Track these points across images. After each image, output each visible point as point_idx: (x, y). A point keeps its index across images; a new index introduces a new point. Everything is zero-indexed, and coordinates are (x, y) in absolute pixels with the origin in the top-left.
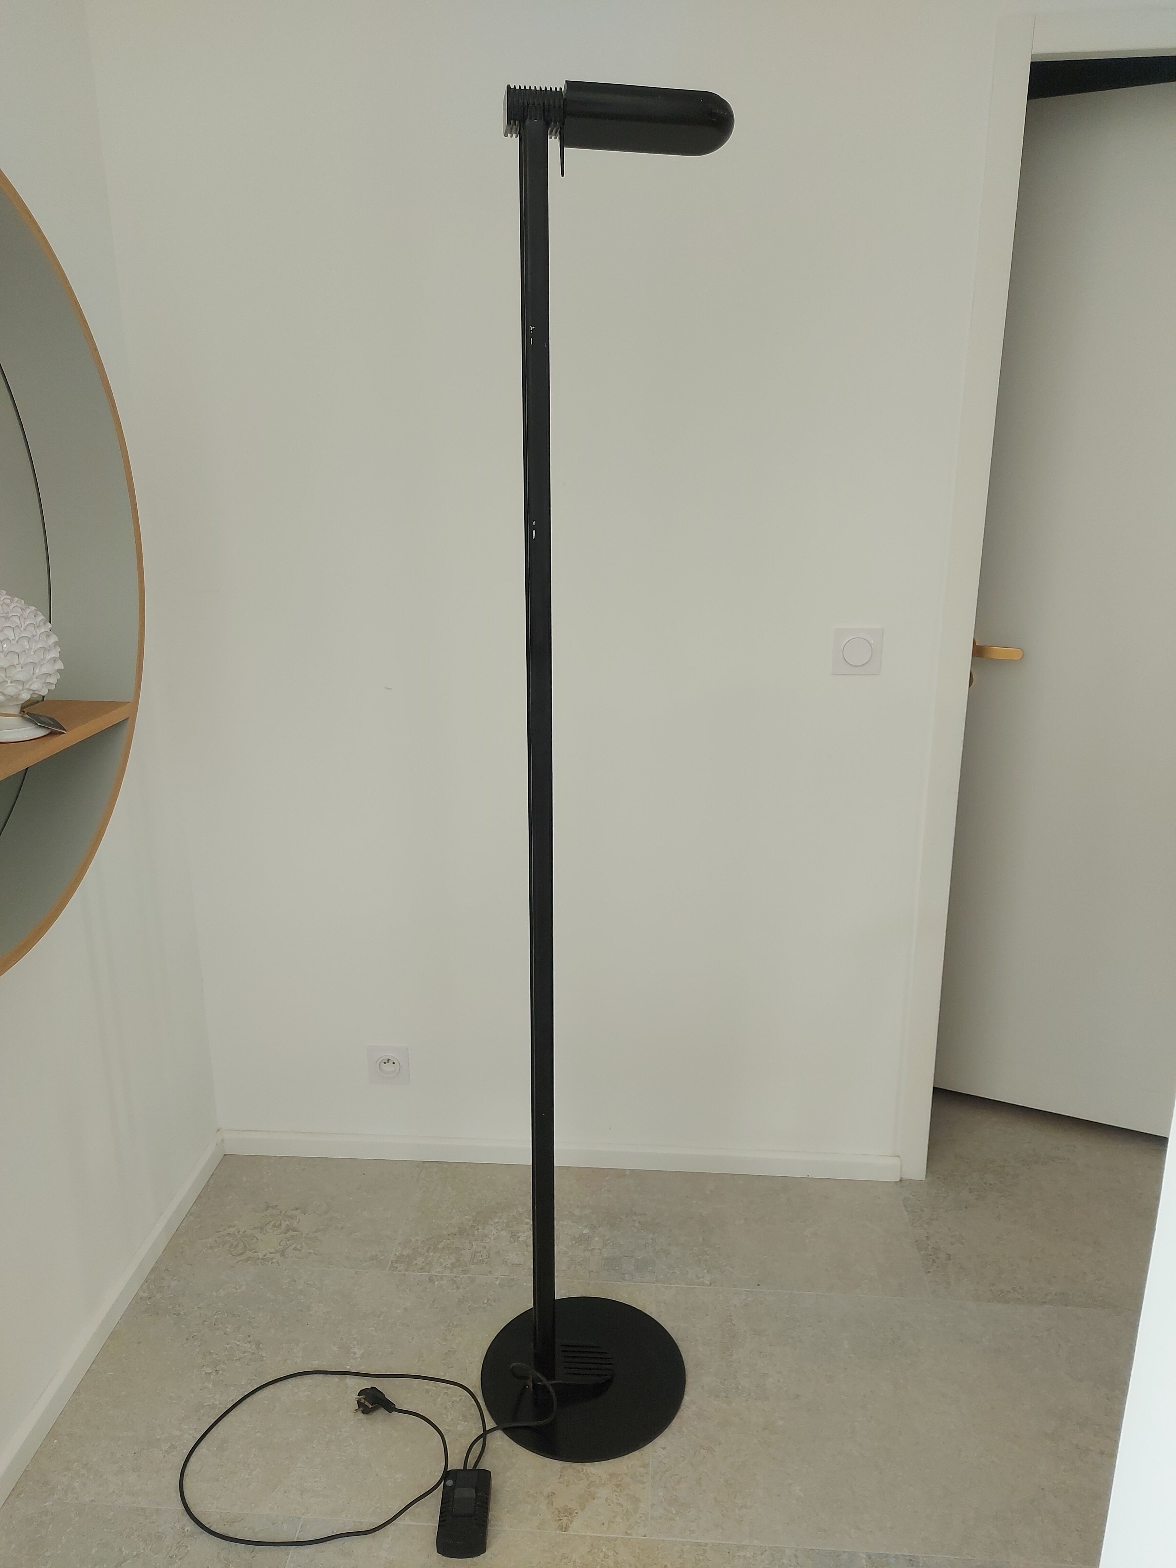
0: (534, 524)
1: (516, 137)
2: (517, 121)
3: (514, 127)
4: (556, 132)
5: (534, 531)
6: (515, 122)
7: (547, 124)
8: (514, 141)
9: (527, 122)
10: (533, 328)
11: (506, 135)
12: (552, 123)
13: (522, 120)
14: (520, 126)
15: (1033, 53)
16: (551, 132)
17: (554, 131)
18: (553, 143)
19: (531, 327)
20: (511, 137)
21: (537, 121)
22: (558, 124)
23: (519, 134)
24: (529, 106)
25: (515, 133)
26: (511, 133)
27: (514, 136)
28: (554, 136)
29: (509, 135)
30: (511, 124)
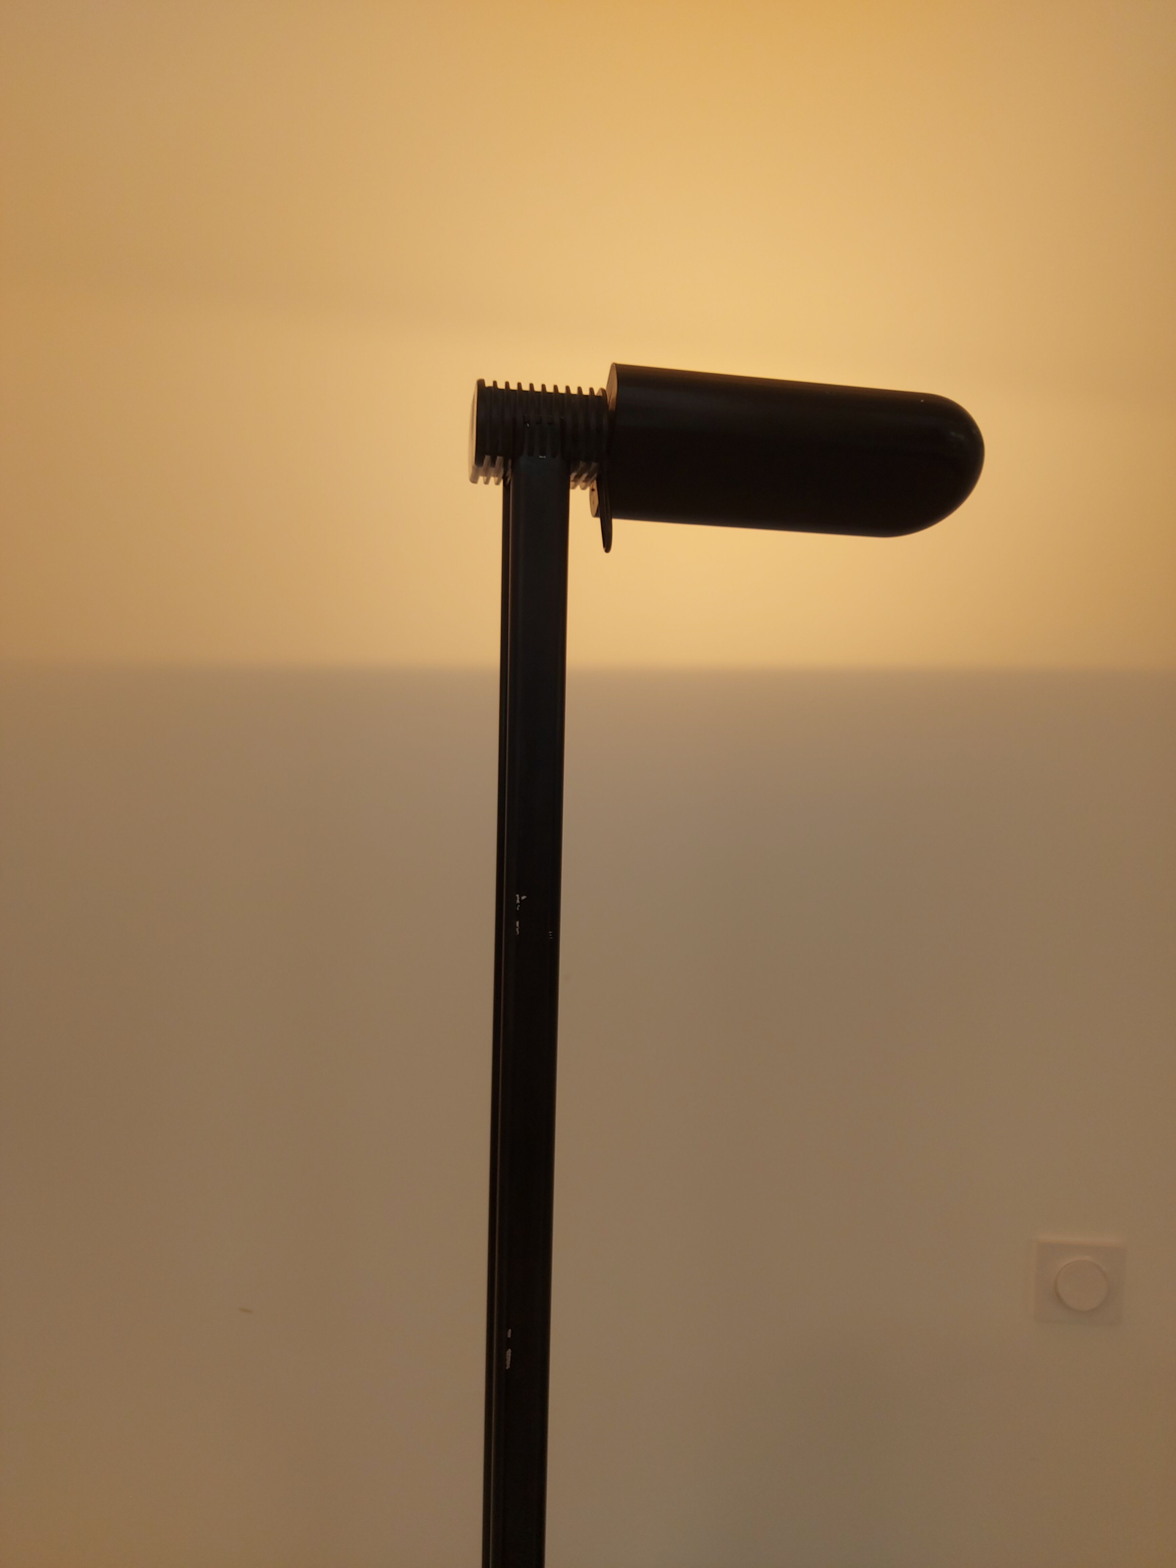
0: (509, 1336)
1: (497, 483)
2: (498, 457)
3: (492, 466)
6: (493, 455)
7: (568, 461)
9: (525, 457)
10: (524, 898)
12: (580, 461)
13: (513, 454)
14: (504, 461)
16: (576, 475)
17: (582, 475)
19: (518, 896)
20: (487, 482)
21: (545, 457)
22: (594, 465)
23: (505, 478)
24: (528, 425)
25: (496, 475)
26: (487, 475)
27: (492, 480)
28: (584, 484)
29: (481, 479)
30: (485, 462)
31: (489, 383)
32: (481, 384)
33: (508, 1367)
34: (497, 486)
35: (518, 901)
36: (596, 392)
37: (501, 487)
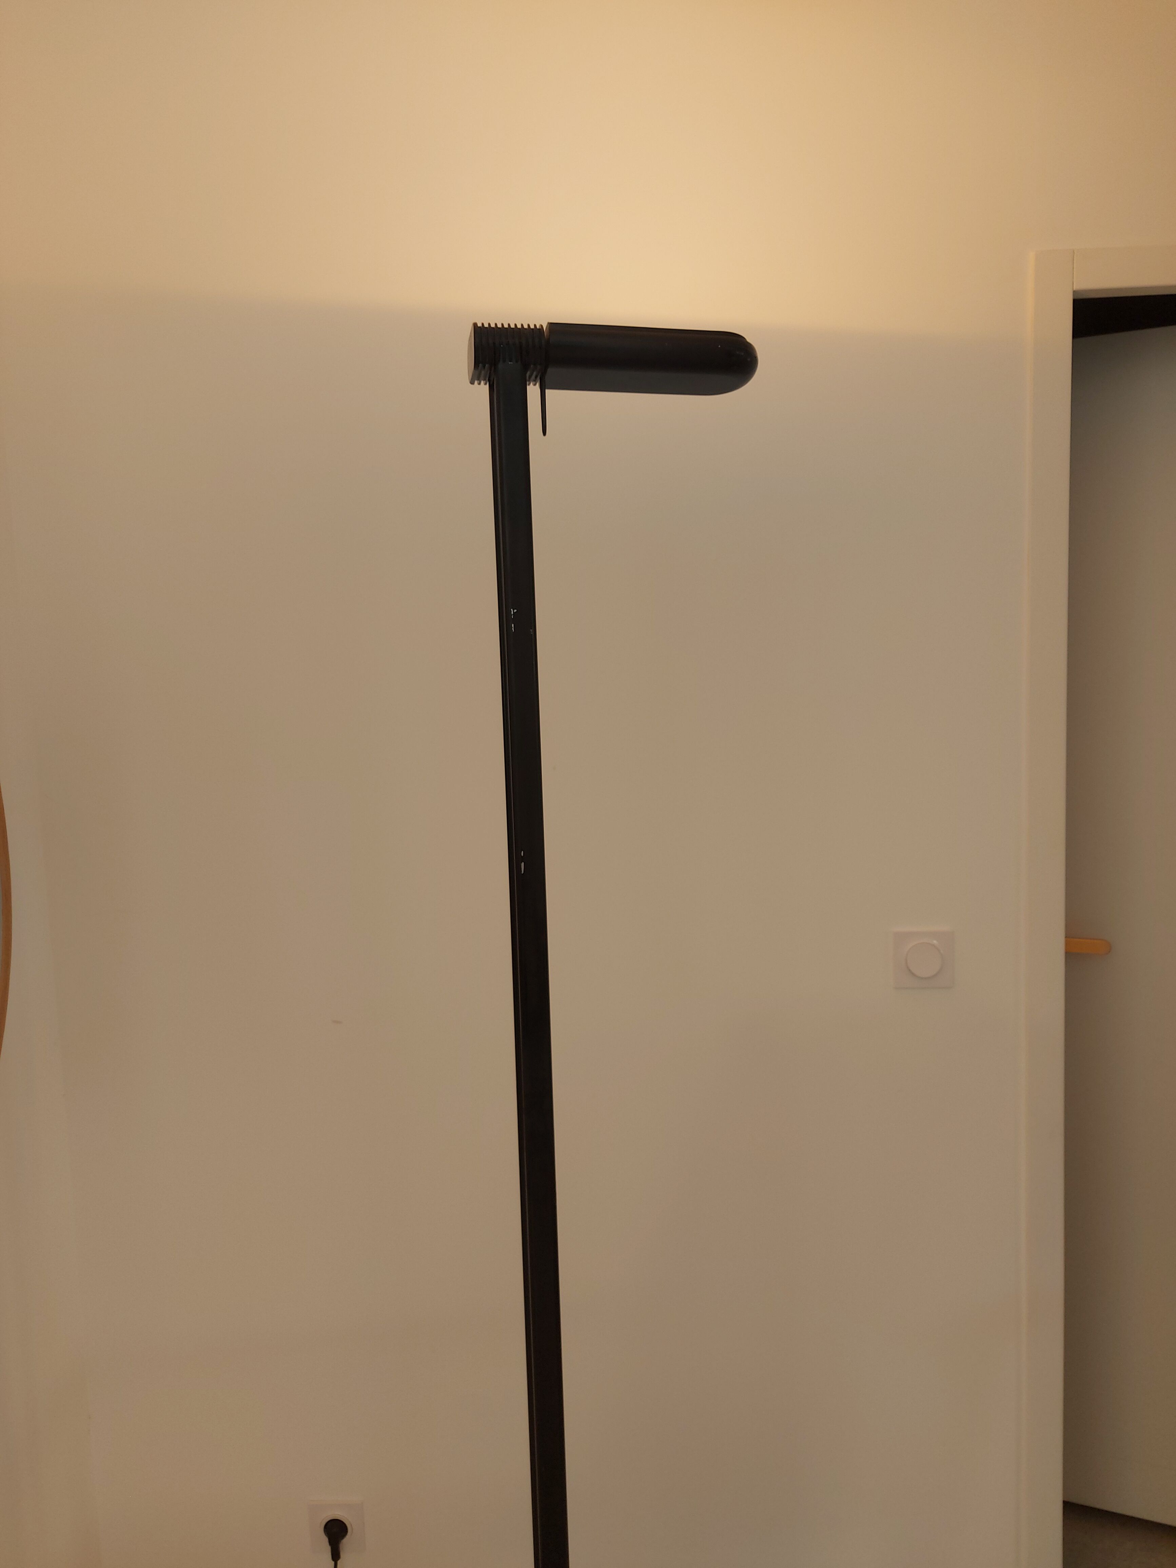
0: (522, 855)
1: (486, 384)
2: (487, 365)
3: (483, 372)
4: (536, 377)
5: (523, 864)
6: (484, 367)
7: (525, 367)
8: (483, 390)
9: (500, 366)
10: (515, 611)
11: (472, 383)
12: (532, 366)
13: (494, 364)
14: (490, 370)
15: (1074, 289)
16: (530, 377)
17: (533, 377)
18: (533, 391)
19: (512, 610)
20: (479, 384)
21: (512, 363)
22: (539, 367)
23: (489, 381)
24: (502, 346)
25: (485, 380)
26: (479, 379)
27: (482, 382)
28: (534, 383)
29: (476, 382)
30: (479, 368)
31: (479, 325)
32: (475, 325)
33: (523, 872)
34: (485, 386)
35: (512, 613)
36: (538, 327)
37: (487, 387)
